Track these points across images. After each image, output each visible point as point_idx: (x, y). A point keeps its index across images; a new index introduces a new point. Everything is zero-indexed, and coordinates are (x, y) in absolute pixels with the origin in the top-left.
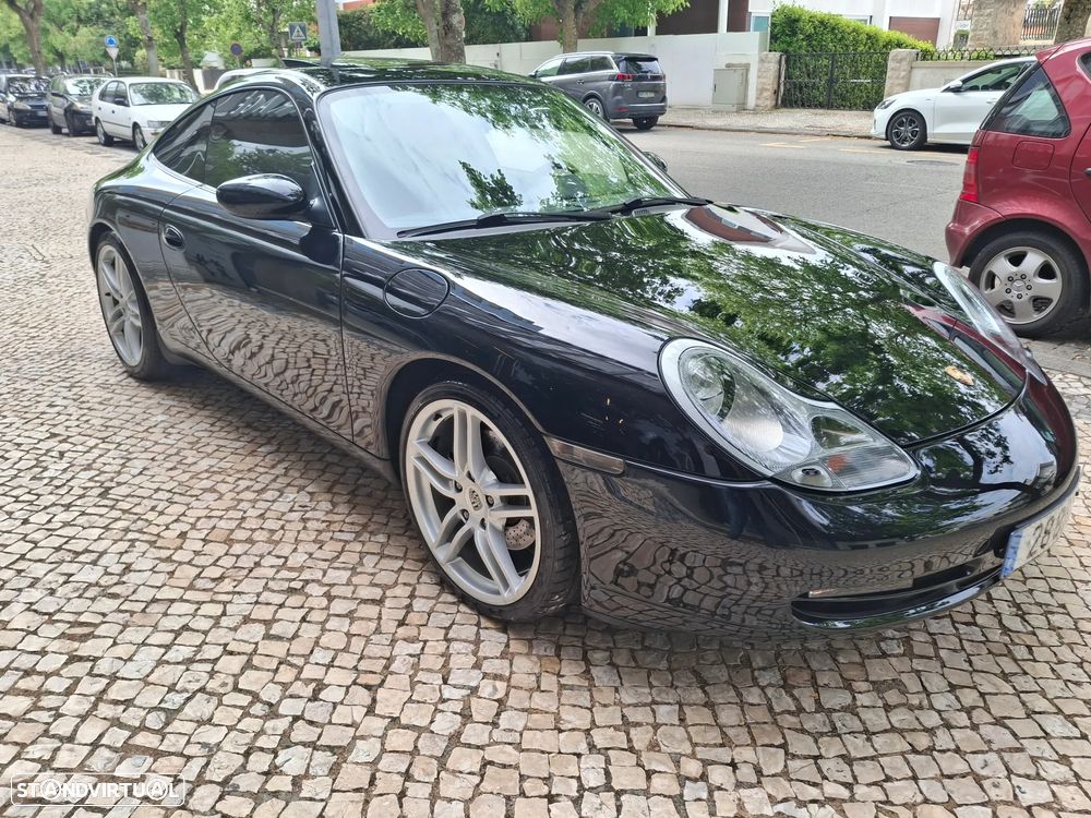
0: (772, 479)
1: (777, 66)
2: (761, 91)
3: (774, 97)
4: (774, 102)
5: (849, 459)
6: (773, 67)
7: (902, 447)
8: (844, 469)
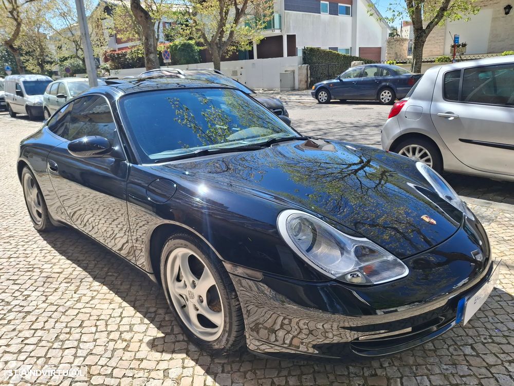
0: (335, 280)
1: (306, 71)
2: (300, 81)
3: (306, 84)
4: (306, 86)
5: (374, 267)
6: (304, 71)
7: (401, 260)
8: (372, 272)
